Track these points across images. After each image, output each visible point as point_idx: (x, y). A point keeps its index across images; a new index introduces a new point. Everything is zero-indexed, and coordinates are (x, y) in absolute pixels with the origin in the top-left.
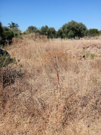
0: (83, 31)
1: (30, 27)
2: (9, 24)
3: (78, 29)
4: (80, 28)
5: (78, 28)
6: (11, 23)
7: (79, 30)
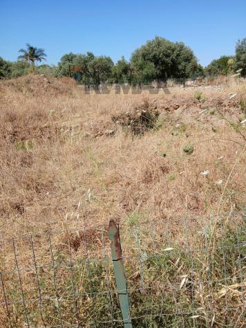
0: (183, 64)
1: (67, 56)
2: (22, 51)
3: (168, 60)
4: (173, 56)
5: (168, 56)
6: (26, 49)
7: (172, 60)
